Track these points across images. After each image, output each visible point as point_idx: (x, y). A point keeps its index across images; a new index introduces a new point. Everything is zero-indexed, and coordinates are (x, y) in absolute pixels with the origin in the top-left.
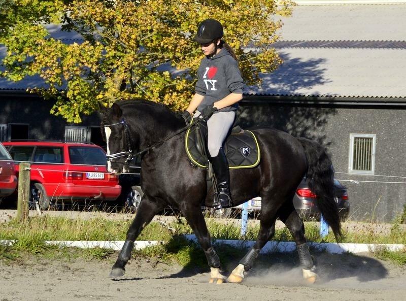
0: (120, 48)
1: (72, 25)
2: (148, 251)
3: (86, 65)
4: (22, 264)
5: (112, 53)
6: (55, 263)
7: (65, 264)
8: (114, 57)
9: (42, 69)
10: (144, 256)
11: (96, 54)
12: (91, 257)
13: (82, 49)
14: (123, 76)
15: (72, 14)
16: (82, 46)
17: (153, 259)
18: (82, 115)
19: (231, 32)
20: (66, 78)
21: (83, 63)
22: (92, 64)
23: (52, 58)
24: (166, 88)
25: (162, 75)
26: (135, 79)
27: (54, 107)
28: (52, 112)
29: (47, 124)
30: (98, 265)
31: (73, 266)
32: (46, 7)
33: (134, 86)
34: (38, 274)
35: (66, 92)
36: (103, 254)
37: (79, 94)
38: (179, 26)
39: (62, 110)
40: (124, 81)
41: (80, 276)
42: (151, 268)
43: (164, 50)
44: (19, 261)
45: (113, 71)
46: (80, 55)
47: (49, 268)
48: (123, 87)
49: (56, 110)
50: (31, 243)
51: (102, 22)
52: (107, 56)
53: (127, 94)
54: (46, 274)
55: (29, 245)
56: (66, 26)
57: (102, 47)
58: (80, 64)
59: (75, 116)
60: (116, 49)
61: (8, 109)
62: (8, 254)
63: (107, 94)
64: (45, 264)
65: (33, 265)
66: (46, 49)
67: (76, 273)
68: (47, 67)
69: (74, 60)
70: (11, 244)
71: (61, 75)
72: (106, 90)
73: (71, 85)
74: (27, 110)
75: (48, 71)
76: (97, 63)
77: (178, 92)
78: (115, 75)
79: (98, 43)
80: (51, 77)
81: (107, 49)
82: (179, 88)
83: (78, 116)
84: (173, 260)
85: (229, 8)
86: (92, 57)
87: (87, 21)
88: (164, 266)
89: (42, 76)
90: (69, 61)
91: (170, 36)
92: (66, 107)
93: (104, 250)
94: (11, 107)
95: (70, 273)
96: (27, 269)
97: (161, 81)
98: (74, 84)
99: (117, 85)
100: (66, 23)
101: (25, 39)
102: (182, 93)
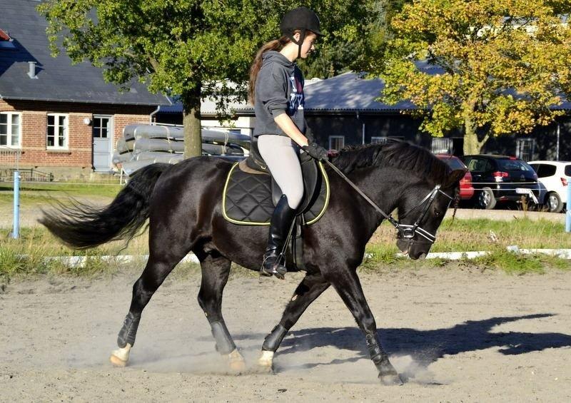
0: (473, 77)
1: (436, 59)
2: (477, 260)
3: (446, 91)
4: (379, 272)
5: (467, 81)
6: (405, 271)
7: (412, 271)
8: (469, 85)
9: (412, 95)
10: (475, 264)
11: (454, 83)
12: (432, 265)
13: (443, 79)
14: (475, 100)
15: (436, 51)
16: (443, 76)
17: (482, 266)
18: (444, 131)
19: (561, 62)
20: (431, 102)
21: (444, 90)
22: (451, 91)
23: (420, 87)
24: (509, 108)
25: (507, 98)
26: (486, 101)
27: (422, 124)
28: (420, 128)
29: (418, 137)
30: (438, 272)
31: (418, 273)
32: (414, 47)
33: (484, 107)
34: (391, 281)
35: (431, 113)
36: (441, 263)
37: (442, 115)
38: (520, 59)
39: (429, 127)
40: (476, 104)
41: (423, 281)
42: (479, 273)
43: (508, 79)
44: (376, 270)
45: (467, 96)
46: (442, 84)
47: (400, 275)
48: (476, 108)
49: (424, 127)
50: (385, 256)
51: (458, 57)
52: (463, 84)
53: (479, 114)
54: (397, 280)
55: (384, 257)
56: (431, 60)
57: (459, 77)
58: (442, 91)
59: (438, 132)
60: (470, 78)
61: (388, 126)
62: (368, 265)
63: (463, 114)
64: (397, 272)
65: (387, 273)
66: (415, 81)
67: (421, 278)
68: (416, 95)
69: (437, 88)
70: (370, 257)
71: (427, 100)
72: (462, 111)
73: (435, 108)
74: (402, 126)
75: (416, 97)
76: (455, 90)
77: (520, 111)
78: (469, 99)
79: (455, 74)
80: (419, 101)
81: (463, 78)
82: (519, 107)
83: (440, 132)
84: (497, 266)
85: (561, 43)
86: (451, 85)
87: (447, 58)
88: (490, 271)
89: (412, 101)
90: (433, 89)
91: (511, 68)
92: (431, 124)
93: (443, 260)
94: (390, 124)
95: (415, 279)
96: (383, 276)
97: (506, 102)
98: (438, 107)
99: (472, 107)
100: (431, 58)
101: (399, 74)
102: (523, 111)
